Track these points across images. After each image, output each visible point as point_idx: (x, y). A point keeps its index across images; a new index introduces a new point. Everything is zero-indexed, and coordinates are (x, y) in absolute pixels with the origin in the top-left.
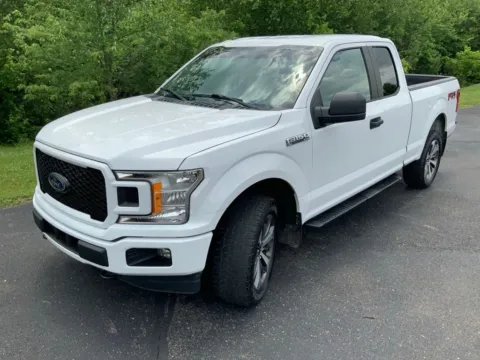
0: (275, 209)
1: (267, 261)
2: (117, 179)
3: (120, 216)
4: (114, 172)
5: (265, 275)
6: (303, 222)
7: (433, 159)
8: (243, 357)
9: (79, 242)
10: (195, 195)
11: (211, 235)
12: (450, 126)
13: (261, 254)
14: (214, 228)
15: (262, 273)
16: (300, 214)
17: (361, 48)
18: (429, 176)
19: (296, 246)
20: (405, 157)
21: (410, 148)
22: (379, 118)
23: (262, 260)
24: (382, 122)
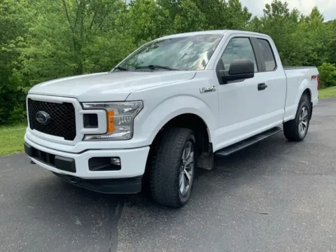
0: (193, 138)
1: (189, 177)
2: (83, 109)
3: (85, 135)
4: (81, 103)
5: (188, 186)
6: (214, 151)
7: (304, 121)
8: (173, 237)
9: (56, 157)
10: (137, 119)
11: (149, 148)
12: (314, 99)
13: (185, 170)
14: (151, 143)
15: (186, 185)
16: (211, 144)
17: (249, 38)
18: (302, 133)
19: (209, 169)
20: (284, 115)
21: (287, 109)
22: (264, 84)
23: (185, 175)
24: (266, 86)
